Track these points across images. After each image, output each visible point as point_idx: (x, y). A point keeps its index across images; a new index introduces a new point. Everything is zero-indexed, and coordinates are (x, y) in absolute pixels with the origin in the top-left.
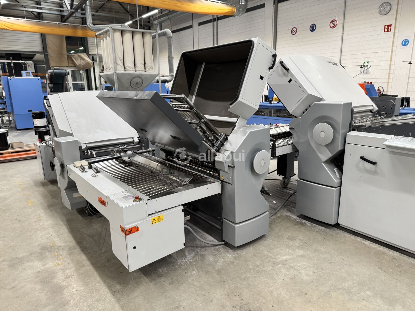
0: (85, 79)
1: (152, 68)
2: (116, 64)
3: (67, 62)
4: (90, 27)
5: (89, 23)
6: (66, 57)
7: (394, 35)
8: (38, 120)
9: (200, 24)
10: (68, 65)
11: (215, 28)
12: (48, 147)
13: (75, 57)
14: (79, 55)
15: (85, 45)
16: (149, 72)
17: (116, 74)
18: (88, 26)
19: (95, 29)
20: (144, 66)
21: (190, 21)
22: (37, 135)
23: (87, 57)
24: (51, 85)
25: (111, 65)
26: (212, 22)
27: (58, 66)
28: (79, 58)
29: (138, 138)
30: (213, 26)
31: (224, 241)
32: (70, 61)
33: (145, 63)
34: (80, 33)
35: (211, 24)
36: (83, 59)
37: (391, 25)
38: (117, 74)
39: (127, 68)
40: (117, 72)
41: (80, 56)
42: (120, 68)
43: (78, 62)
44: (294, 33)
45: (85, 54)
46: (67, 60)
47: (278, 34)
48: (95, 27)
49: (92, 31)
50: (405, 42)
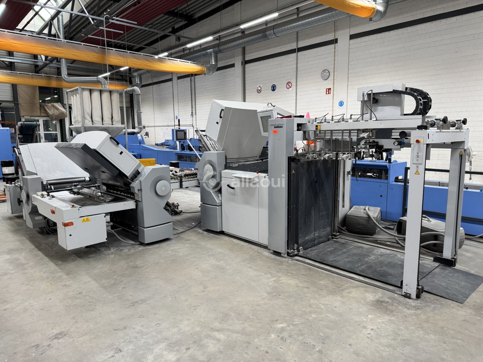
1: (119, 121)
2: (84, 118)
3: (39, 112)
4: (65, 79)
5: (64, 75)
6: (39, 107)
7: (333, 97)
8: (7, 168)
9: (179, 78)
10: (41, 115)
11: (193, 83)
12: (17, 188)
13: (48, 106)
14: (52, 105)
15: (60, 95)
16: (116, 125)
17: (83, 127)
18: (62, 77)
19: (70, 81)
20: (111, 120)
22: (5, 182)
23: (61, 107)
24: (20, 136)
25: (80, 119)
27: (29, 115)
28: (53, 108)
29: (89, 177)
30: (191, 81)
31: (140, 242)
32: (43, 111)
33: (112, 117)
34: (54, 84)
35: (189, 78)
36: (58, 109)
37: (330, 89)
38: (85, 127)
39: (95, 122)
40: (85, 125)
41: (53, 106)
42: (88, 122)
43: (51, 112)
44: (259, 92)
45: (59, 103)
46: (39, 110)
47: (247, 91)
48: (70, 79)
49: (67, 82)
50: (341, 103)
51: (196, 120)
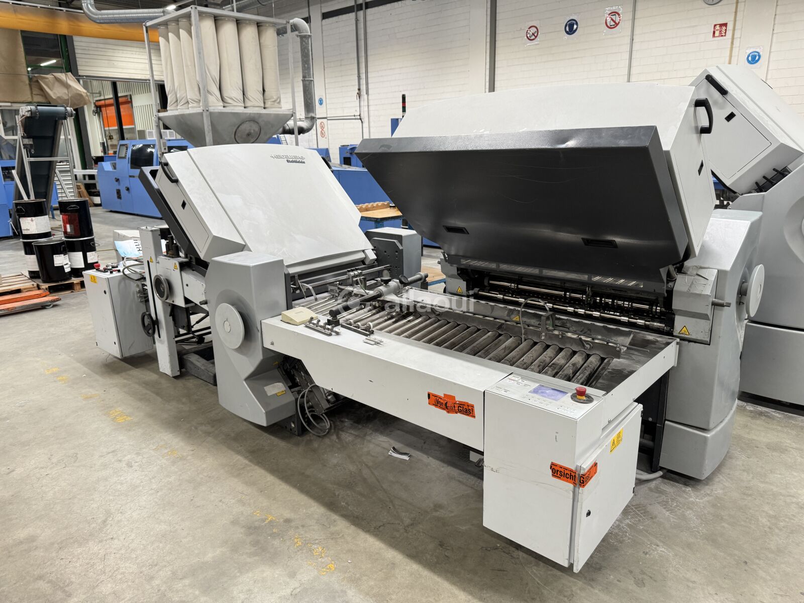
0: (71, 130)
1: (279, 100)
3: (28, 92)
4: (90, 14)
5: (87, 5)
6: (27, 82)
7: (732, 43)
8: (32, 221)
9: (325, 16)
10: (32, 99)
11: (361, 25)
12: (128, 281)
13: (47, 80)
14: (55, 77)
15: (68, 55)
16: (274, 109)
17: (208, 113)
18: (84, 13)
19: (103, 19)
20: (262, 96)
21: (302, 8)
23: (75, 81)
24: (27, 141)
25: (192, 94)
26: (353, 11)
27: (7, 100)
28: (57, 84)
29: (373, 250)
30: (357, 20)
31: (662, 469)
32: (36, 91)
33: (264, 90)
34: (63, 26)
35: (352, 15)
36: (67, 86)
37: (725, 25)
38: (211, 114)
39: (229, 101)
40: (211, 109)
41: (58, 80)
42: (215, 101)
43: (54, 93)
44: (533, 37)
45: (69, 74)
46: (28, 87)
47: (499, 37)
48: (101, 15)
49: (95, 22)
50: (754, 57)
51: (368, 106)
